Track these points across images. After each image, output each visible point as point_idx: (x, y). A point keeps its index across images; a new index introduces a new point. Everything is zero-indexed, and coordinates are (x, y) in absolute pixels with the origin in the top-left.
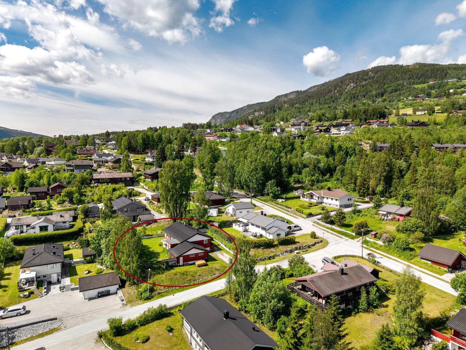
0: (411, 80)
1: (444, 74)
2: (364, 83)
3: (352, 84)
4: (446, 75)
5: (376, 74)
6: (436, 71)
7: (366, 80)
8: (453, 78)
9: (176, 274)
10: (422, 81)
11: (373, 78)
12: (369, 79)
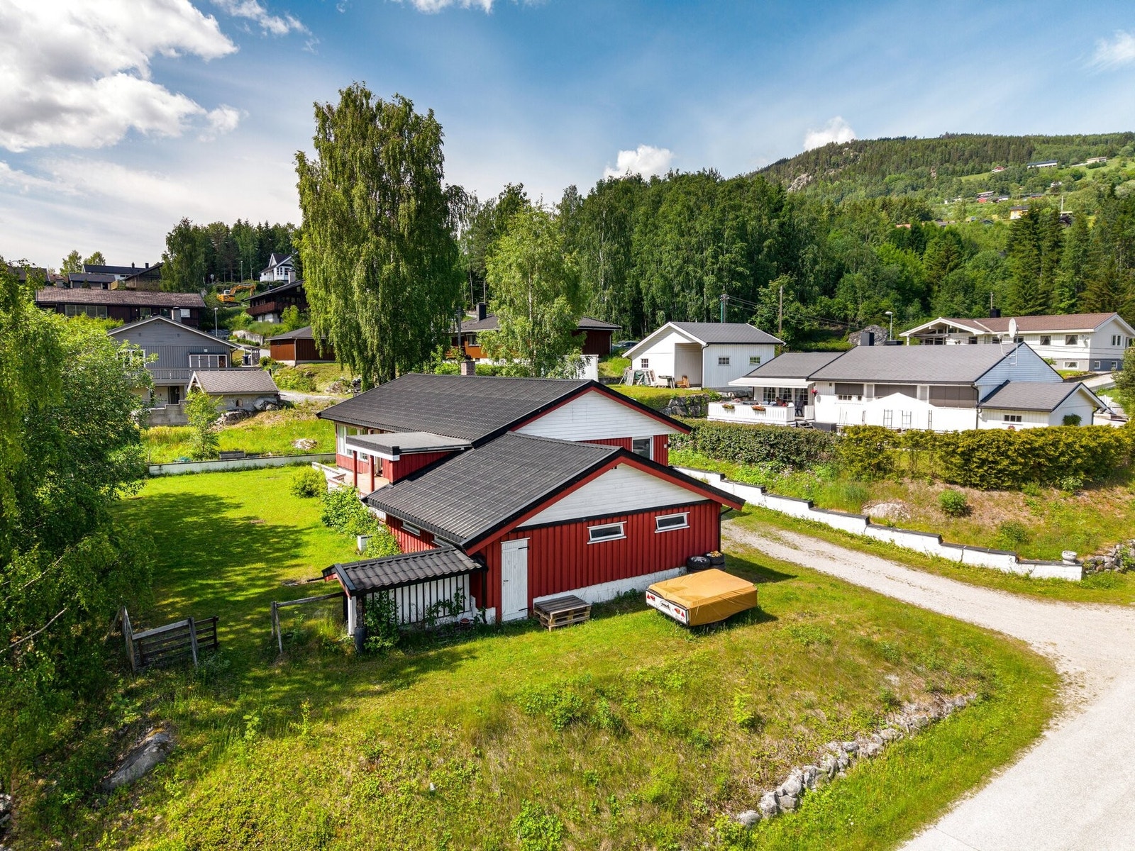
0: (947, 165)
1: (1024, 152)
2: (832, 173)
3: (804, 176)
4: (1030, 154)
5: (860, 152)
6: (1005, 144)
7: (837, 165)
8: (1047, 160)
9: (494, 729)
10: (973, 169)
11: (853, 161)
12: (845, 163)
